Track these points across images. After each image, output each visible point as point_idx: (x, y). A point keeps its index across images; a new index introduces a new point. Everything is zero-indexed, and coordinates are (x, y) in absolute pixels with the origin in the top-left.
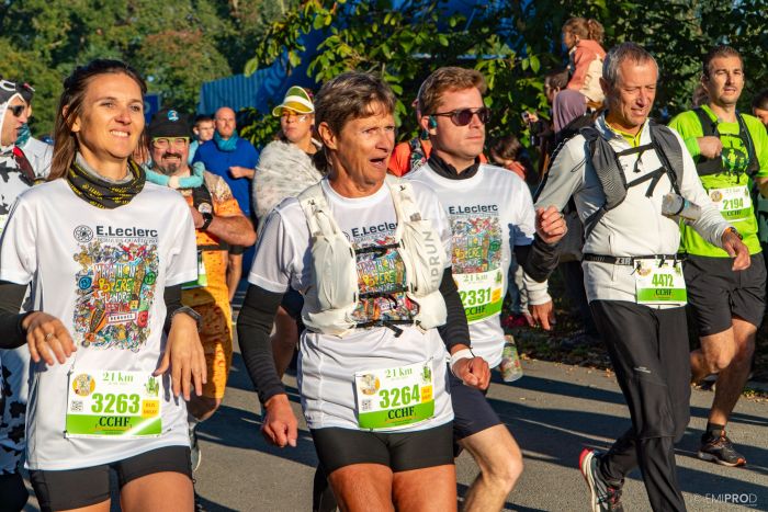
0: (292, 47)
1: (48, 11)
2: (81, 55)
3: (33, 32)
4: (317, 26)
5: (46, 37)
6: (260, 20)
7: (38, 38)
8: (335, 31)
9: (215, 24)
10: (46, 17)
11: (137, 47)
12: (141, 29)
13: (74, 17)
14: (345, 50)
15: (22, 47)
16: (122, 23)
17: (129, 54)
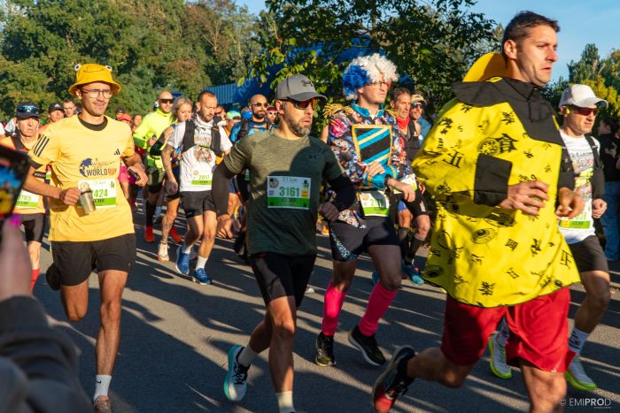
0: (262, 72)
1: (117, 46)
2: (133, 69)
3: (108, 56)
4: (277, 63)
5: (115, 59)
6: (228, 58)
7: (111, 59)
8: (286, 65)
9: (204, 58)
10: (116, 49)
11: (162, 68)
12: (165, 59)
13: (130, 50)
16: (156, 55)
17: (159, 71)
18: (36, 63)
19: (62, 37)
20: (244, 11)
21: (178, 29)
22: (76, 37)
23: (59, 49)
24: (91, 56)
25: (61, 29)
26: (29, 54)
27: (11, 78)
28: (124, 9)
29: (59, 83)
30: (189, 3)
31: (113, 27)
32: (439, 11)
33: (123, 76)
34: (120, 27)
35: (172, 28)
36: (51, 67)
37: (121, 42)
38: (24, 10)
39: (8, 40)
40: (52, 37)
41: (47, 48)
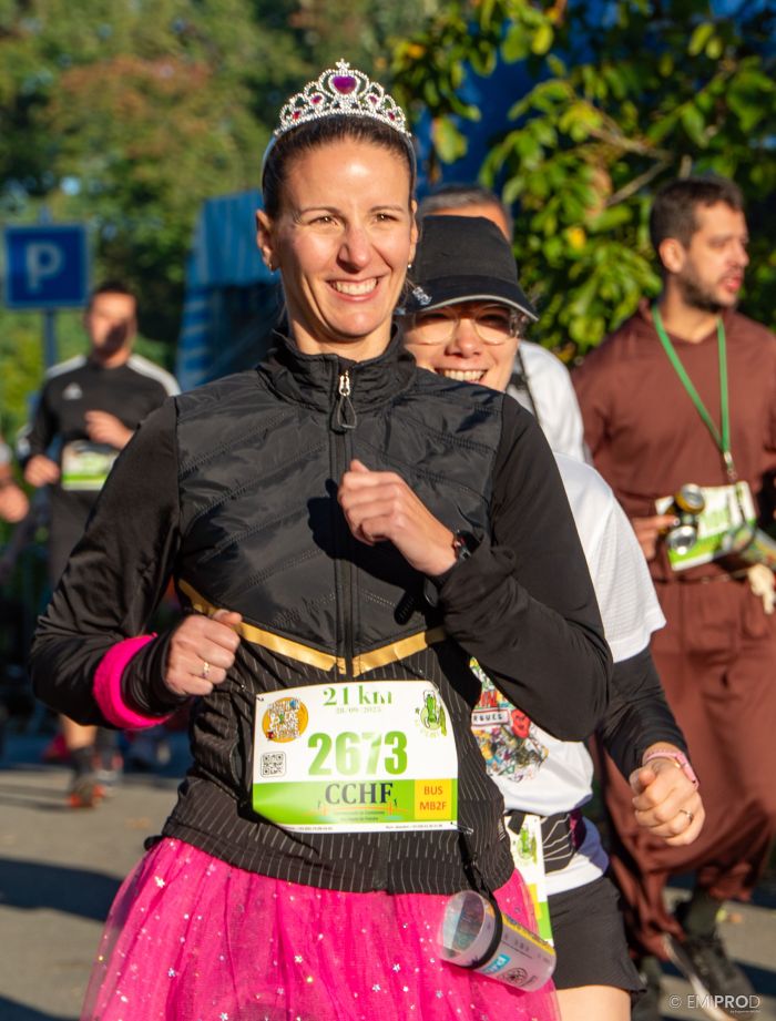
0: (442, 108)
4: (512, 53)
9: (248, 44)
14: (584, 120)
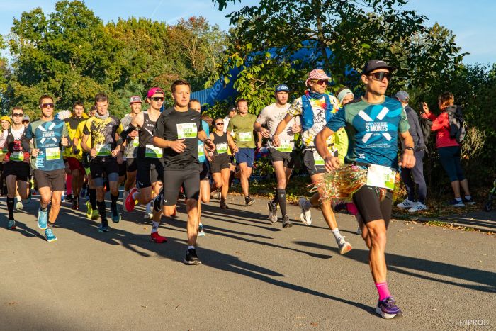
1: (112, 67)
2: (126, 85)
3: (104, 76)
4: (237, 65)
5: (111, 78)
6: (204, 69)
7: (107, 79)
8: (245, 67)
10: (111, 69)
11: (150, 82)
12: (152, 74)
13: (123, 69)
14: (250, 76)
15: (100, 82)
16: (144, 71)
17: (147, 85)
18: (46, 86)
19: (66, 63)
20: (216, 29)
21: (162, 48)
22: (77, 62)
23: (64, 73)
24: (91, 77)
25: (65, 56)
26: (39, 79)
27: (25, 100)
28: (117, 36)
29: (66, 102)
30: (170, 27)
31: (108, 52)
32: (375, 11)
33: (118, 91)
34: (114, 51)
35: (157, 48)
36: (58, 88)
37: (115, 63)
38: (34, 43)
39: (22, 68)
40: (58, 63)
41: (54, 73)
